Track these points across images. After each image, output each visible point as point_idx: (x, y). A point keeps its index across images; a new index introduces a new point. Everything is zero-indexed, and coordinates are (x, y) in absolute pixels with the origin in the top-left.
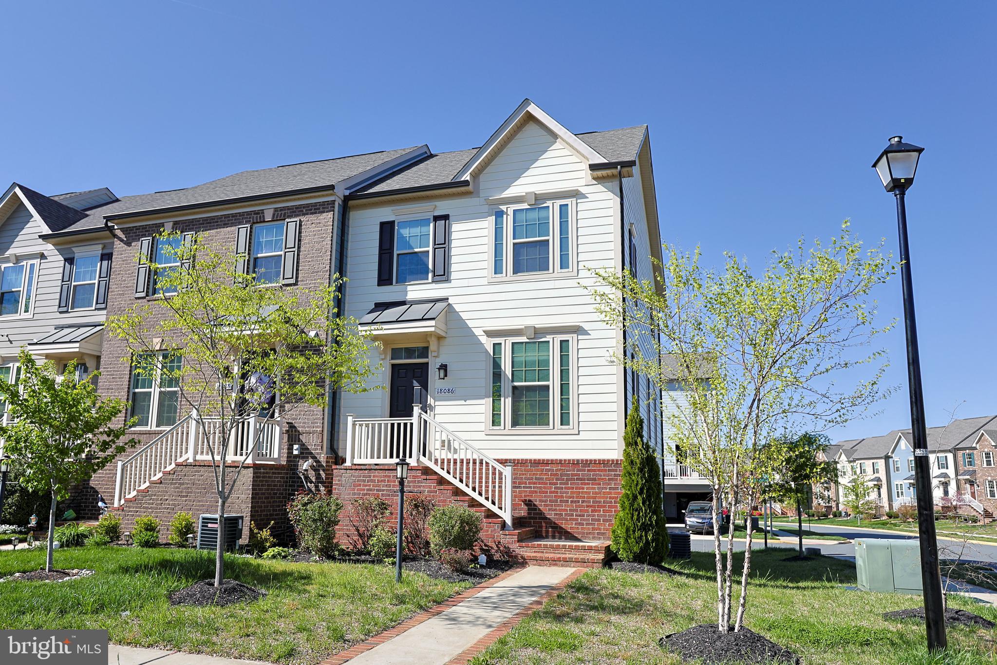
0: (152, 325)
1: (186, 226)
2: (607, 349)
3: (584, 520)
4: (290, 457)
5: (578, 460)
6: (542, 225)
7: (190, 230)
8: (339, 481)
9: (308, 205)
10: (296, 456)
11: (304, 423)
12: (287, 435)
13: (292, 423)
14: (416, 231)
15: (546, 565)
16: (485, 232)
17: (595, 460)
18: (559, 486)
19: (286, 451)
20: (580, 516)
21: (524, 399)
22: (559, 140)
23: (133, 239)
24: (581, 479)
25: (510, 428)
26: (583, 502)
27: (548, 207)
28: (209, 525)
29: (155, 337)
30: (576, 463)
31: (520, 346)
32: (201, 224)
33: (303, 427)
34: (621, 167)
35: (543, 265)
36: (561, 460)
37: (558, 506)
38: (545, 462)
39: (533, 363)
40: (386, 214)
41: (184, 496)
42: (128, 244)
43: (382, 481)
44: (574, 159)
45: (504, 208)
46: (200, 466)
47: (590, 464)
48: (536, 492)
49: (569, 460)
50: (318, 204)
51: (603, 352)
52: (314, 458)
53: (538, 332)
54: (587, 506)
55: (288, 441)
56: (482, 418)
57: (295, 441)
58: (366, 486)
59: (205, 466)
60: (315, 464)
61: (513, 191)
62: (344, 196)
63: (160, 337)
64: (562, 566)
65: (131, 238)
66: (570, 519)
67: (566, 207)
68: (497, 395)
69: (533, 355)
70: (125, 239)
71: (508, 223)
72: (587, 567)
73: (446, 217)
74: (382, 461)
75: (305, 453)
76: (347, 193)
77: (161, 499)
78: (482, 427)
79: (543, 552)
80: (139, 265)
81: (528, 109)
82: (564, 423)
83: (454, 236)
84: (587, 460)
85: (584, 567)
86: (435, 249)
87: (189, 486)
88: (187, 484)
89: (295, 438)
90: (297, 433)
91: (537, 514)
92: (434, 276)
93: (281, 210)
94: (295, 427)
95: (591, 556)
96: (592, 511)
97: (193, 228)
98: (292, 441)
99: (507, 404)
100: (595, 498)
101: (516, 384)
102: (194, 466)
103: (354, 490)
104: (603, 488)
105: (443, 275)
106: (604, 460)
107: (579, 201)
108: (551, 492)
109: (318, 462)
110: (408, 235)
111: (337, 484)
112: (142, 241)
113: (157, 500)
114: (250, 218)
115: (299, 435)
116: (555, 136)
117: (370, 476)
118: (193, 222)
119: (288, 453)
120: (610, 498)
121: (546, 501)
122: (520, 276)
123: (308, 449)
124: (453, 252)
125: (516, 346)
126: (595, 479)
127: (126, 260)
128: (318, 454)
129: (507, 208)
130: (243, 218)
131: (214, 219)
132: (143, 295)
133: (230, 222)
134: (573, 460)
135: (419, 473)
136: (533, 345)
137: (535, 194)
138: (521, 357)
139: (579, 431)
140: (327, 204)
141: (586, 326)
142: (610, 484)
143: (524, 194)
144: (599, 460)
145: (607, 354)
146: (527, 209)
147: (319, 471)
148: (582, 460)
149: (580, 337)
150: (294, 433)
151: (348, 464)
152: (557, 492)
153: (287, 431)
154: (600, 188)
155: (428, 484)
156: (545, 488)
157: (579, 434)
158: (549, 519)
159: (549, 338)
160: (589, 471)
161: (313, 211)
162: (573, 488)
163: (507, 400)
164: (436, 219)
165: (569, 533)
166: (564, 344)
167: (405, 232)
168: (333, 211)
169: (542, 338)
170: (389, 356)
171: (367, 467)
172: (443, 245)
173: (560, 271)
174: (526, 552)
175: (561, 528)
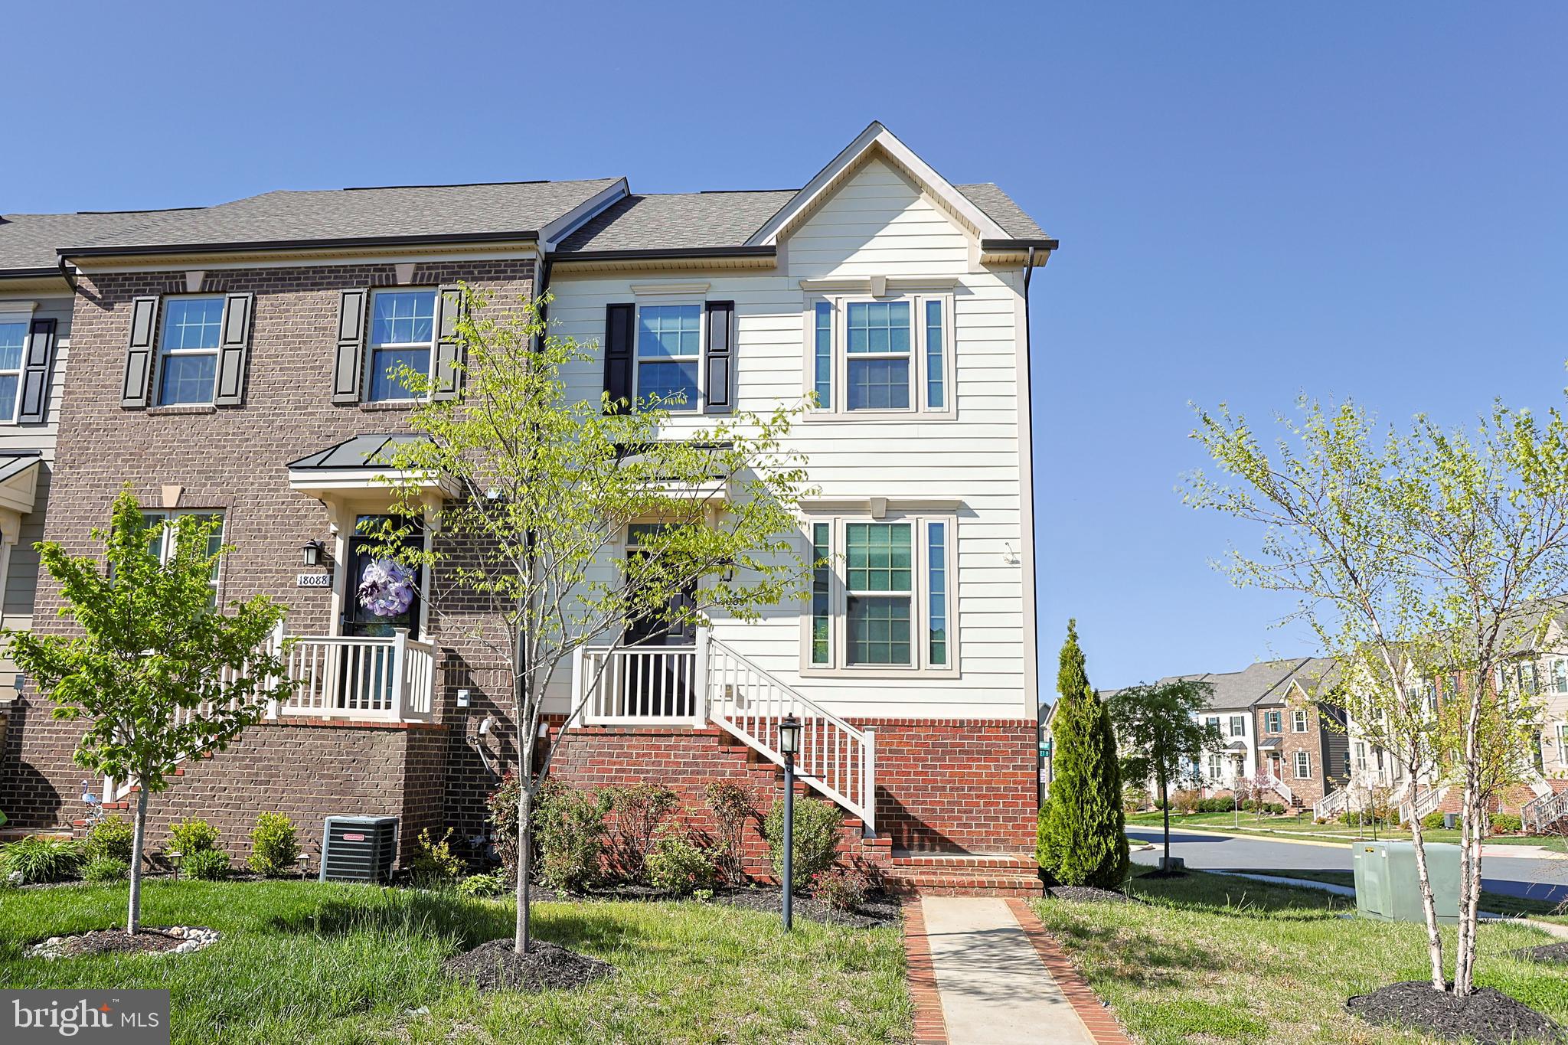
0: (159, 460)
1: (233, 281)
2: (1007, 541)
3: (972, 819)
4: (451, 711)
5: (962, 722)
6: (895, 332)
7: (240, 289)
8: (562, 754)
9: (482, 264)
10: (463, 710)
11: (479, 651)
12: (443, 672)
13: (453, 651)
14: (675, 324)
15: (950, 894)
16: (798, 336)
17: (990, 722)
18: (929, 763)
19: (440, 700)
20: (965, 812)
21: (867, 619)
22: (924, 195)
23: (117, 297)
24: (967, 752)
25: (844, 666)
26: (970, 789)
27: (908, 303)
28: (346, 836)
29: (166, 484)
30: (958, 726)
31: (860, 529)
32: (265, 280)
33: (474, 658)
34: (1035, 249)
35: (899, 399)
36: (933, 721)
37: (928, 797)
38: (907, 724)
39: (882, 559)
40: (619, 290)
41: (261, 783)
42: (107, 305)
43: (644, 755)
44: (949, 228)
45: (831, 298)
46: (297, 726)
47: (981, 727)
48: (891, 773)
49: (947, 721)
50: (503, 263)
51: (1000, 546)
52: (497, 713)
53: (894, 508)
54: (978, 797)
55: (446, 682)
56: (795, 649)
57: (460, 683)
58: (615, 763)
59: (306, 726)
60: (499, 724)
61: (844, 272)
62: (546, 253)
63: (177, 484)
64: (977, 895)
65: (112, 296)
66: (949, 817)
67: (938, 306)
68: (821, 611)
69: (882, 546)
70: (99, 296)
71: (839, 324)
72: (1019, 895)
73: (728, 306)
74: (614, 720)
75: (480, 704)
76: (552, 248)
77: (212, 789)
78: (795, 664)
79: (935, 873)
80: (131, 346)
81: (877, 138)
82: (936, 659)
83: (742, 338)
84: (976, 721)
85: (1014, 896)
86: (709, 357)
87: (272, 763)
88: (269, 760)
89: (460, 676)
90: (464, 669)
91: (894, 809)
92: (708, 404)
93: (428, 268)
94: (459, 658)
95: (1017, 878)
96: (986, 804)
97: (247, 287)
98: (453, 683)
99: (838, 625)
100: (990, 782)
101: (854, 593)
102: (283, 726)
103: (591, 770)
104: (1003, 767)
105: (722, 403)
106: (1005, 722)
107: (958, 297)
108: (916, 773)
109: (505, 720)
110: (659, 331)
111: (558, 761)
112: (137, 301)
113: (204, 789)
114: (366, 277)
115: (467, 672)
116: (917, 186)
117: (622, 747)
118: (247, 275)
119: (446, 704)
120: (1015, 782)
121: (908, 788)
122: (859, 415)
123: (486, 697)
124: (742, 365)
125: (852, 529)
126: (989, 753)
127: (100, 336)
128: (505, 706)
129: (837, 298)
130: (351, 277)
131: (292, 273)
132: (141, 403)
133: (325, 281)
134: (954, 721)
135: (713, 742)
136: (881, 529)
137: (887, 280)
138: (865, 548)
139: (961, 674)
140: (521, 265)
141: (971, 503)
142: (1015, 760)
143: (869, 278)
144: (997, 721)
145: (1007, 549)
146: (870, 304)
147: (508, 737)
148: (969, 721)
149: (962, 520)
150: (457, 668)
151: (575, 724)
152: (926, 774)
153: (445, 665)
154: (992, 279)
155: (730, 759)
156: (905, 766)
157: (961, 678)
158: (914, 818)
159: (909, 519)
160: (979, 738)
161: (493, 274)
162: (953, 767)
163: (838, 620)
164: (711, 306)
165: (947, 840)
166: (936, 531)
167: (655, 325)
168: (532, 277)
169: (898, 518)
170: (625, 539)
171: (616, 731)
172: (723, 352)
173: (928, 409)
174: (906, 873)
175: (935, 832)
